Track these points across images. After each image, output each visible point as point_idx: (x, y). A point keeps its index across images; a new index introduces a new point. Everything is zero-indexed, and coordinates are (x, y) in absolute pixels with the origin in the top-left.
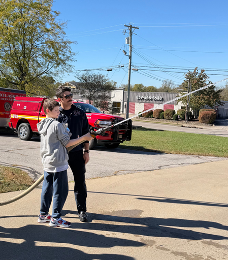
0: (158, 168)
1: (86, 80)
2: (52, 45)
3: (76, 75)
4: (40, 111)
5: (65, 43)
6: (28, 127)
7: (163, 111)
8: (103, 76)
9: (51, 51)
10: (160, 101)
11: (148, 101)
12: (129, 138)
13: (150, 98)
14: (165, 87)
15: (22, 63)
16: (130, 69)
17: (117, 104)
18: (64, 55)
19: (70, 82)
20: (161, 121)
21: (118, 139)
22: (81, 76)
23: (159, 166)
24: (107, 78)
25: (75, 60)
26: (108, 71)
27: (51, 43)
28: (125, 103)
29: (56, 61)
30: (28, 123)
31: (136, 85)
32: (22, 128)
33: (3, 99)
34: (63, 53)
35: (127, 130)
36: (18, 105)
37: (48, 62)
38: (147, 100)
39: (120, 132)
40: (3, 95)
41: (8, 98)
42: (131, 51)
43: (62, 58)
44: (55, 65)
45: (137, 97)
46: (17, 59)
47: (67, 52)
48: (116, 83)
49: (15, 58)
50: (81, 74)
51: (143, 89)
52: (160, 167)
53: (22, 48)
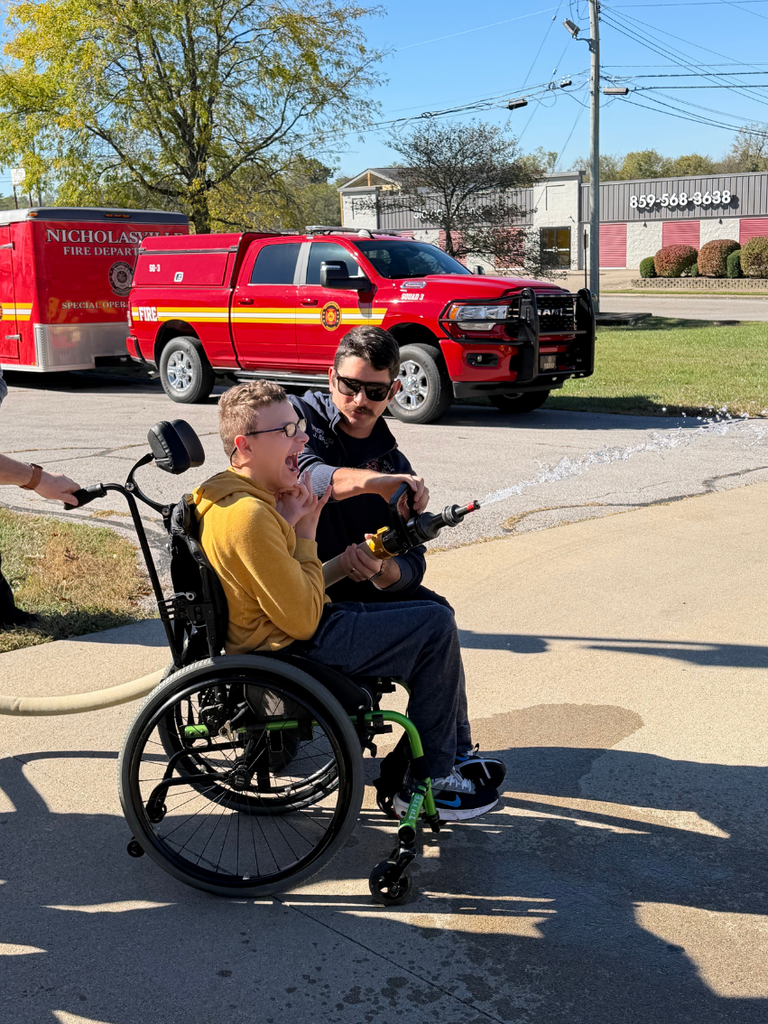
0: (702, 488)
1: (428, 154)
2: (294, 30)
3: (389, 138)
4: (233, 287)
5: (338, 16)
6: (194, 352)
7: (736, 246)
8: (495, 131)
9: (289, 54)
10: (725, 207)
11: (678, 214)
12: (586, 368)
13: (683, 200)
14: (745, 155)
15: (189, 112)
16: (596, 93)
17: (555, 237)
18: (338, 64)
19: (379, 170)
20: (733, 285)
21: (536, 374)
22: (411, 140)
23: (706, 476)
24: (507, 137)
25: (382, 78)
26: (511, 108)
27: (287, 24)
28: (587, 228)
29: (314, 90)
30: (196, 336)
31: (631, 156)
32: (175, 356)
33: (104, 251)
34: (335, 57)
35: (573, 334)
36: (152, 268)
37: (282, 99)
38: (673, 209)
39: (543, 344)
40: (100, 237)
41: (124, 245)
42: (597, 19)
43: (335, 77)
44: (310, 108)
45: (633, 200)
46: (170, 99)
47: (351, 50)
48: (553, 156)
49: (159, 93)
50: (408, 133)
51: (658, 168)
52: (709, 484)
53: (186, 56)
